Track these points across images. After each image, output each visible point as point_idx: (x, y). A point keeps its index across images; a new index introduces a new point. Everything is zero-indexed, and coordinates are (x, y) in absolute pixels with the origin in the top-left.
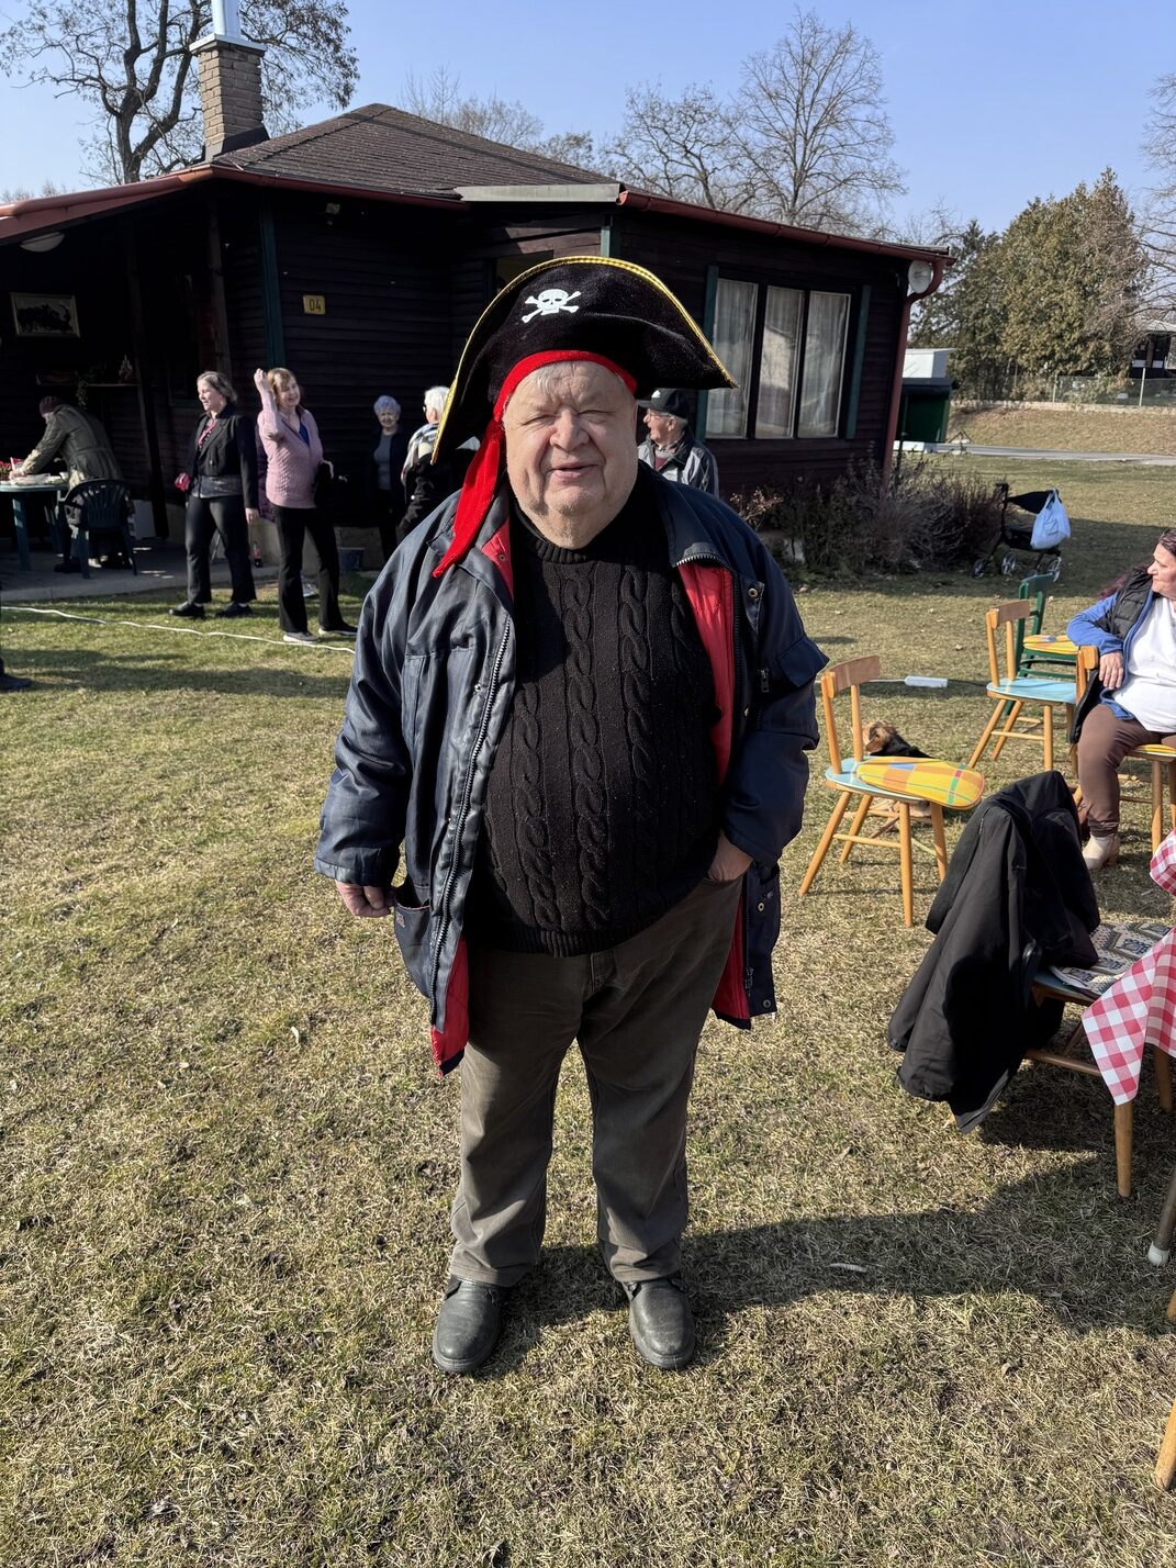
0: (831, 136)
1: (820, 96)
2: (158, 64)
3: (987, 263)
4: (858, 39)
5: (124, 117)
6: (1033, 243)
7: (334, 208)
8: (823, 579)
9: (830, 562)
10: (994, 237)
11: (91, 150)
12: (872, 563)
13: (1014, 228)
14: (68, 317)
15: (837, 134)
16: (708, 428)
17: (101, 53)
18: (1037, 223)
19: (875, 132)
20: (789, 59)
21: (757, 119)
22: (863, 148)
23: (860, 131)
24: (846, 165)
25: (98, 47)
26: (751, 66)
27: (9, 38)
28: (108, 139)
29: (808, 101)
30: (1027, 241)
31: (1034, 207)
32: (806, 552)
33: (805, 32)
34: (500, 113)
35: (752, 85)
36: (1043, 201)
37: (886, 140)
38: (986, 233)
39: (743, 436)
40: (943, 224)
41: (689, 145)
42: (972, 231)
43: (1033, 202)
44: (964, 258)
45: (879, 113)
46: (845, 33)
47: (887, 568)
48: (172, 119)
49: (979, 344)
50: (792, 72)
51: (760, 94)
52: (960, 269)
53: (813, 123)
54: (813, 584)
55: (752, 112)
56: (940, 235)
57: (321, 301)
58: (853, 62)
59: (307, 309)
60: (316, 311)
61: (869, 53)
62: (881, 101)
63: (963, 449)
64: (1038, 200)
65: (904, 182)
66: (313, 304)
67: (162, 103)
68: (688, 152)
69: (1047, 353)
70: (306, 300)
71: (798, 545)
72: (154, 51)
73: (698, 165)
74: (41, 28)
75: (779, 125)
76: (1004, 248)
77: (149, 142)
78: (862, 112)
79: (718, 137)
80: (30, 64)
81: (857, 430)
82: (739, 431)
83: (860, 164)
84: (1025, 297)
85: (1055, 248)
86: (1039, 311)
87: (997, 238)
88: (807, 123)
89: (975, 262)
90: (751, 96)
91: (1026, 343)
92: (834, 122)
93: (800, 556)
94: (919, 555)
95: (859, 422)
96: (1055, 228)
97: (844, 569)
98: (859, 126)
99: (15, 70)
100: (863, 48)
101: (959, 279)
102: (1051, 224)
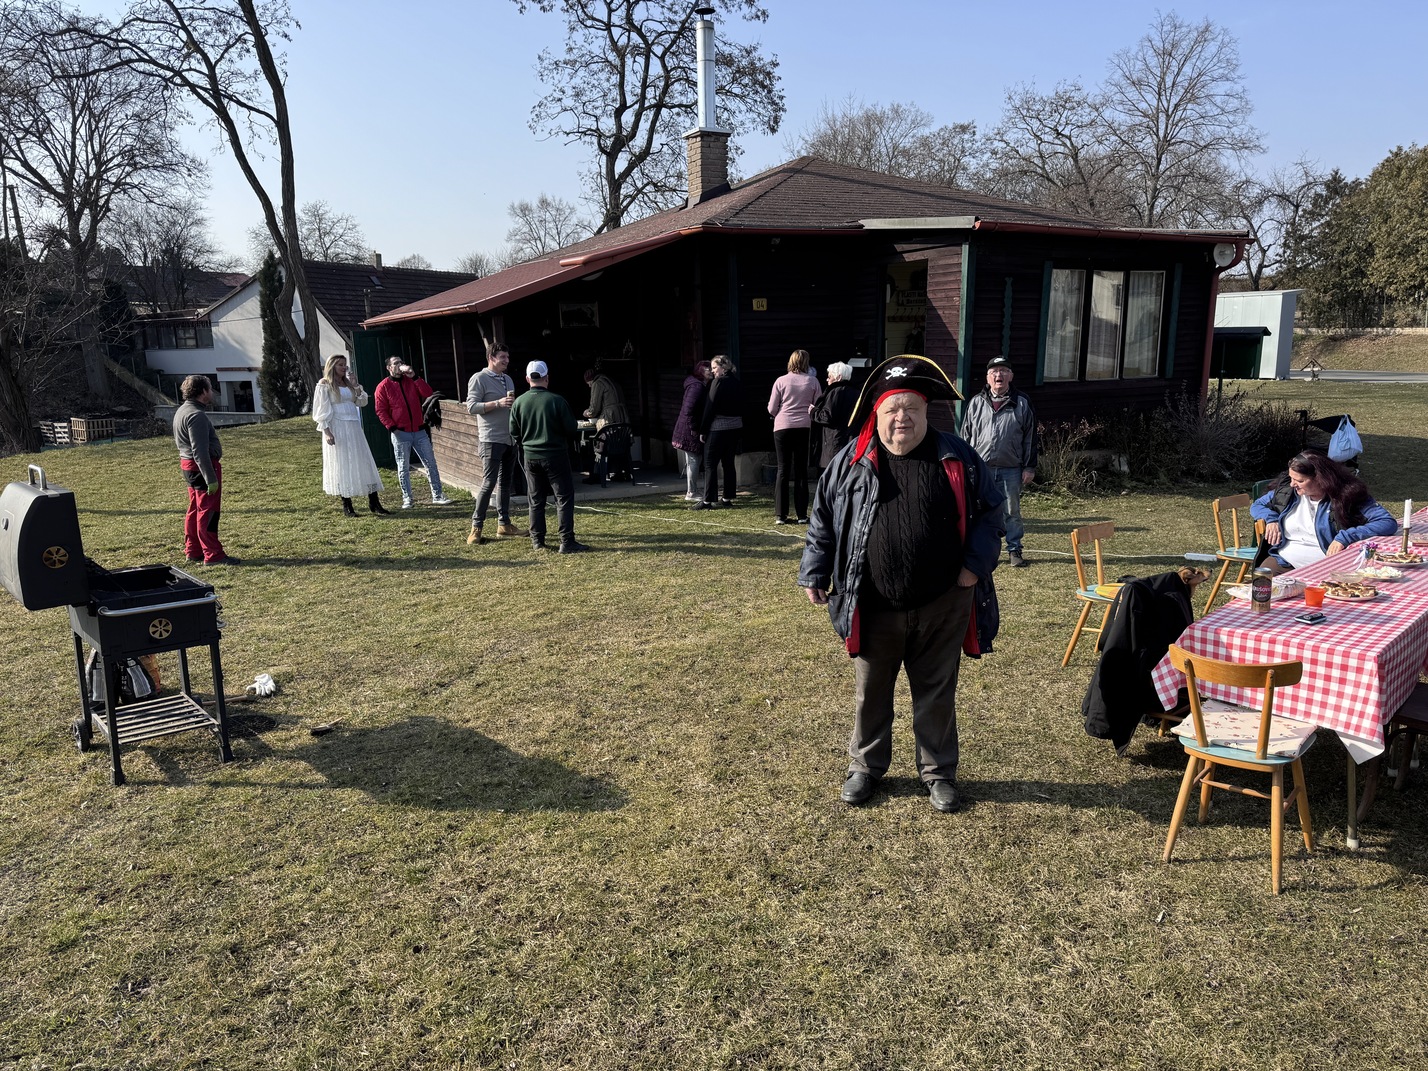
0: (1191, 111)
1: (1179, 79)
2: (638, 116)
3: (1351, 206)
4: (1216, 28)
5: (612, 157)
6: (1396, 186)
7: (778, 241)
8: (1142, 485)
9: (1152, 473)
10: (1357, 183)
11: (586, 178)
12: (1188, 473)
13: (1377, 175)
14: (592, 314)
15: (1197, 108)
16: (1045, 374)
17: (598, 112)
18: (1400, 169)
19: (1234, 103)
20: (1151, 51)
21: (1122, 103)
22: (1223, 118)
23: (1219, 104)
24: (1206, 134)
25: (597, 108)
26: (1116, 61)
27: (537, 108)
28: (598, 170)
29: (1169, 83)
30: (1390, 185)
31: (1397, 155)
32: (1130, 464)
33: (1165, 29)
34: (897, 112)
35: (1118, 76)
36: (1406, 149)
37: (1245, 109)
38: (1349, 180)
39: (1076, 379)
40: (1306, 173)
41: (1060, 129)
42: (1334, 178)
43: (1395, 150)
44: (1327, 203)
45: (1238, 88)
46: (1202, 26)
47: (1202, 478)
48: (646, 152)
49: (1345, 278)
50: (1153, 62)
51: (1124, 82)
52: (1323, 213)
53: (1174, 101)
54: (1133, 490)
55: (1119, 97)
56: (1304, 182)
57: (764, 302)
58: (1212, 48)
59: (755, 308)
60: (761, 309)
61: (1227, 39)
62: (1239, 77)
63: (1314, 375)
64: (1400, 148)
65: (1264, 143)
66: (759, 304)
67: (640, 141)
68: (1059, 134)
69: (1416, 283)
70: (755, 302)
71: (1123, 460)
72: (637, 106)
73: (1068, 144)
74: (560, 100)
75: (1143, 106)
76: (1367, 193)
77: (628, 172)
78: (1220, 88)
79: (1086, 120)
80: (551, 124)
81: (1174, 371)
82: (1072, 375)
83: (1220, 131)
84: (1389, 234)
85: (1419, 190)
86: (1404, 246)
87: (1361, 183)
88: (1169, 102)
89: (1338, 206)
90: (1116, 85)
91: (1393, 275)
92: (1194, 99)
93: (1125, 468)
94: (1229, 467)
95: (1175, 365)
96: (1418, 172)
97: (1163, 478)
98: (1218, 100)
99: (539, 129)
100: (1220, 37)
101: (1322, 221)
102: (1414, 168)
